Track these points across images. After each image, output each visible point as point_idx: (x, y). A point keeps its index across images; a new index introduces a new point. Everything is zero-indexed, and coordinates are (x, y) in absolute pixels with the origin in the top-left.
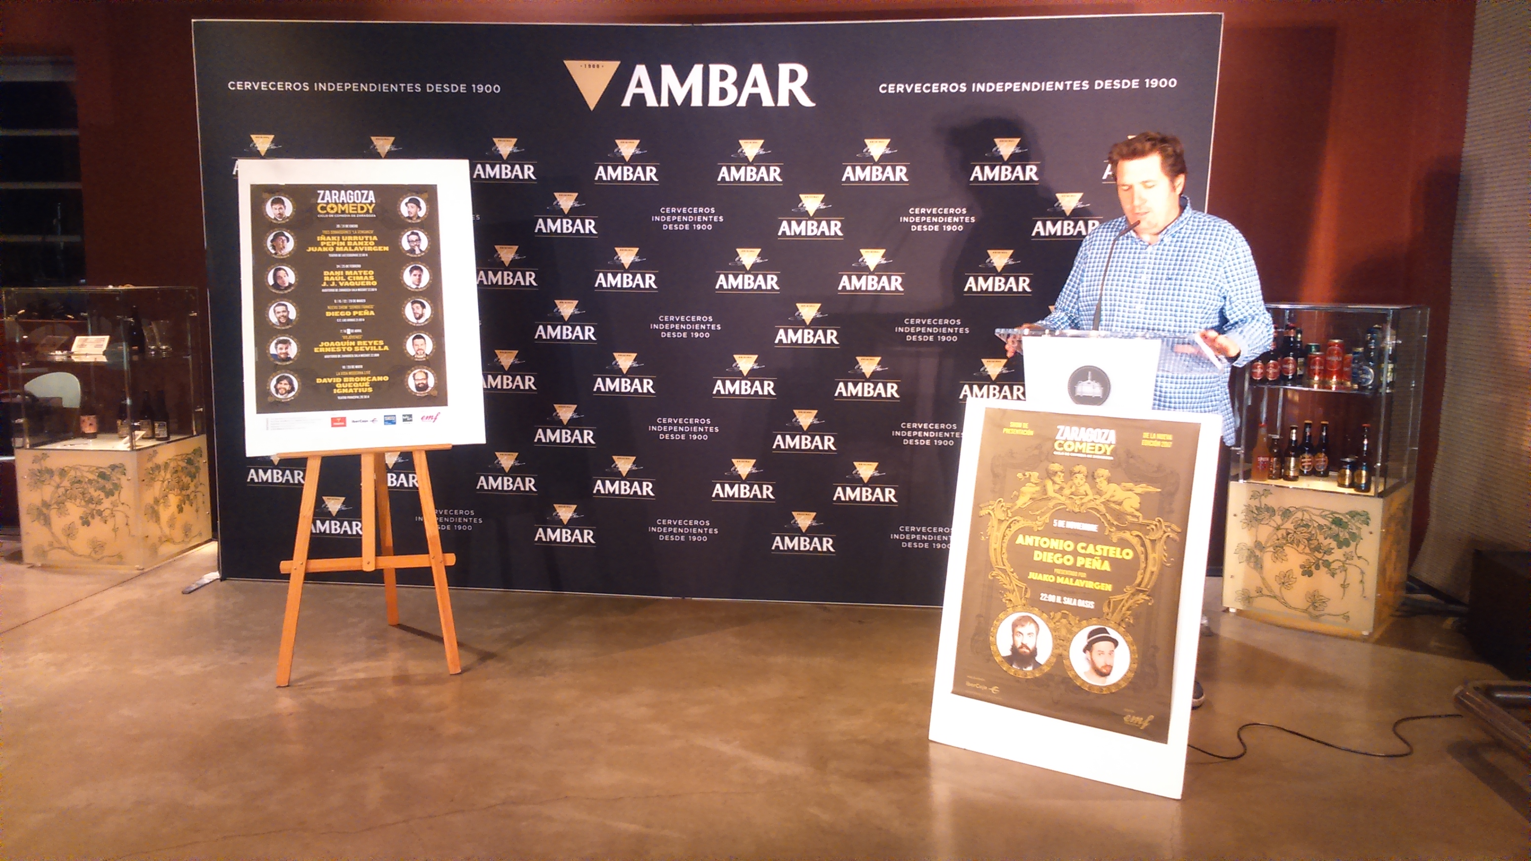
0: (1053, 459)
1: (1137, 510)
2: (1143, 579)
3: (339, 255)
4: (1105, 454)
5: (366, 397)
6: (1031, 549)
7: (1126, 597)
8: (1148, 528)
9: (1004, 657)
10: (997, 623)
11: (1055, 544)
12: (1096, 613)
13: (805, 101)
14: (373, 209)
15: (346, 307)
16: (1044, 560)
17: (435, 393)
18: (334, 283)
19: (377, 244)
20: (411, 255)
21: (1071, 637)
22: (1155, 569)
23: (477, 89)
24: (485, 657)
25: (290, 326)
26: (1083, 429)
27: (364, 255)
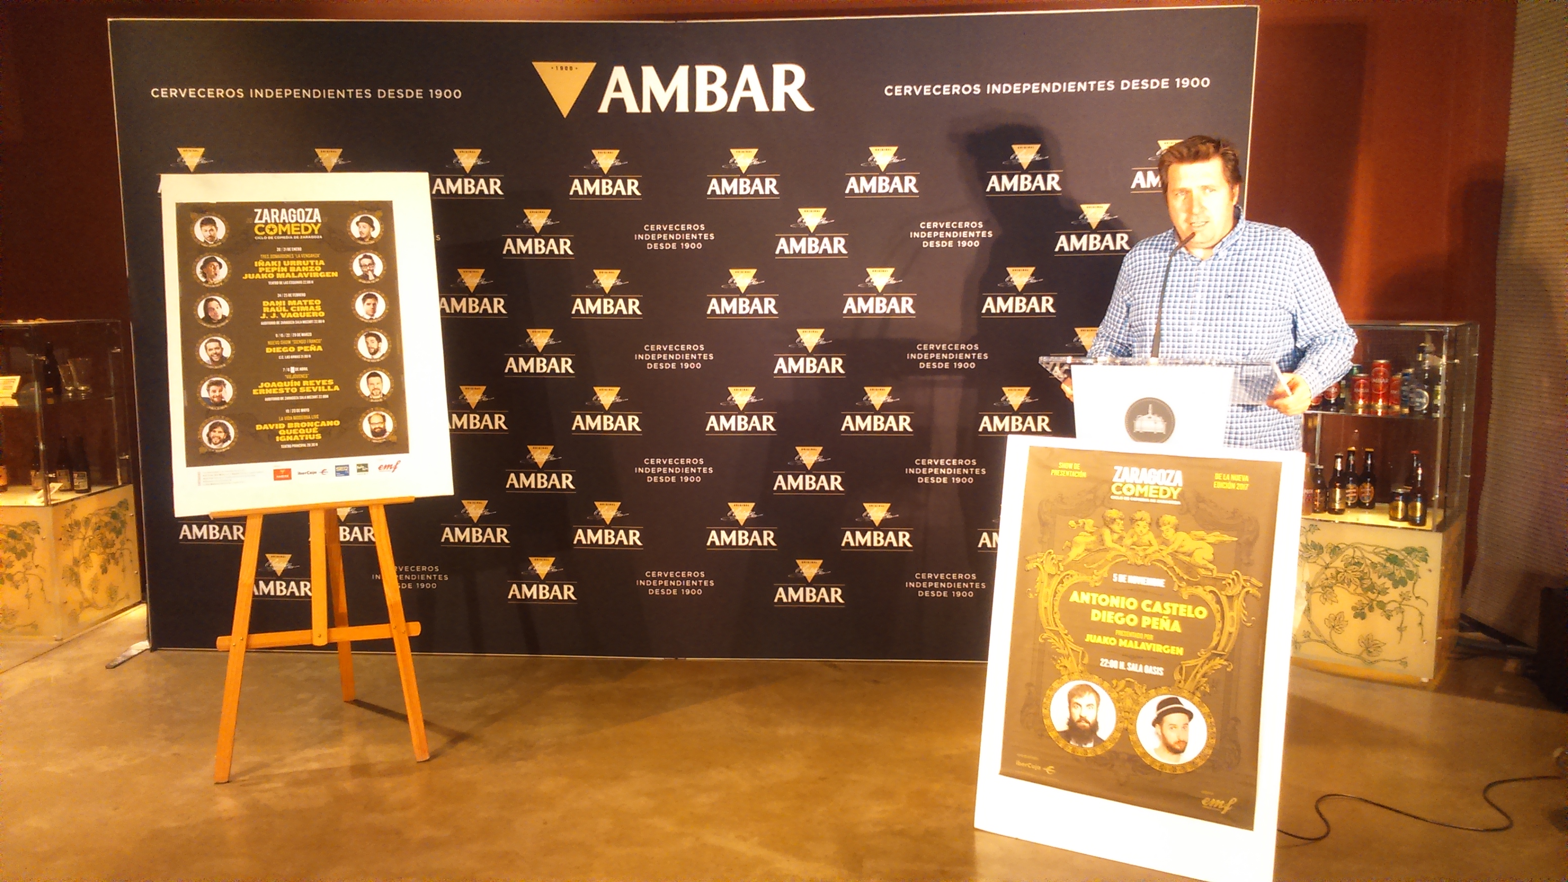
0: (1112, 505)
1: (1210, 562)
2: (1219, 641)
3: (281, 283)
4: (1171, 498)
5: (313, 445)
6: (1088, 608)
7: (1200, 663)
8: (1224, 582)
9: (1058, 732)
10: (1051, 693)
11: (1116, 601)
12: (1166, 681)
13: (803, 105)
14: (319, 230)
15: (289, 342)
16: (1104, 620)
17: (394, 439)
18: (274, 314)
19: (324, 269)
20: (364, 282)
21: (1137, 708)
22: (1233, 630)
23: (434, 95)
24: (457, 738)
25: (224, 365)
26: (1144, 470)
27: (309, 282)
